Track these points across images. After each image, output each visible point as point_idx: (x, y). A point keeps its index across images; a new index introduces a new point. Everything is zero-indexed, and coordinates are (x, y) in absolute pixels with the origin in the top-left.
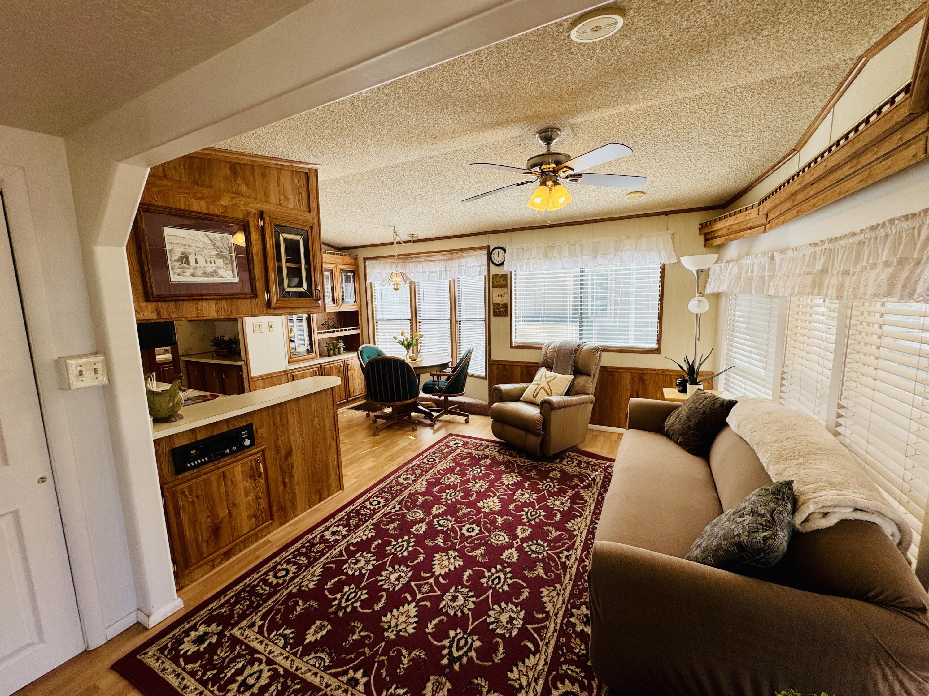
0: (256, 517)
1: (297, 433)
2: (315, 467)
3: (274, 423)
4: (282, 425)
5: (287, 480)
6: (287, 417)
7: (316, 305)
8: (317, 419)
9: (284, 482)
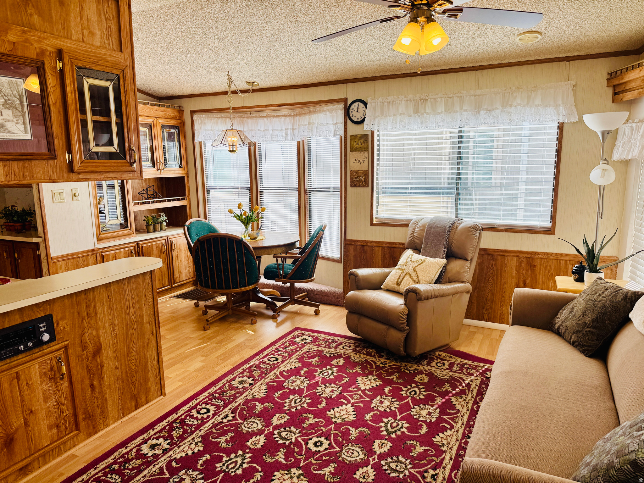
0: (58, 427)
1: (107, 326)
2: (130, 368)
3: (78, 313)
4: (89, 316)
5: (96, 383)
6: (95, 307)
7: (131, 169)
8: (132, 309)
9: (92, 385)
